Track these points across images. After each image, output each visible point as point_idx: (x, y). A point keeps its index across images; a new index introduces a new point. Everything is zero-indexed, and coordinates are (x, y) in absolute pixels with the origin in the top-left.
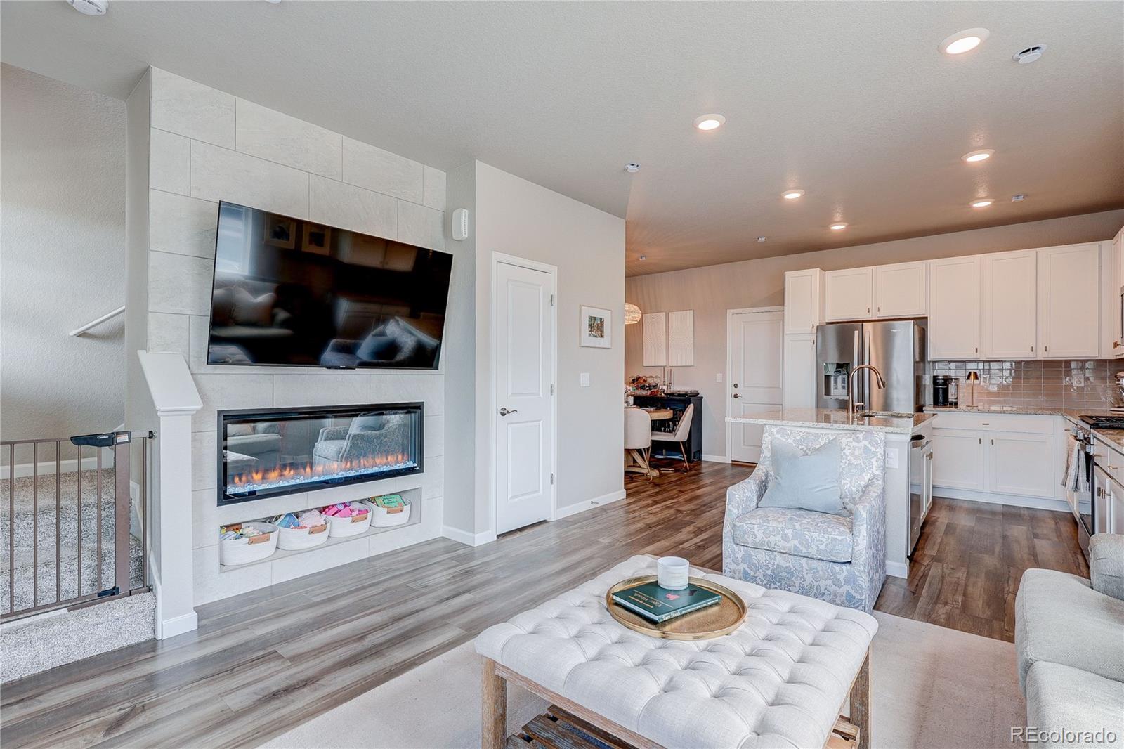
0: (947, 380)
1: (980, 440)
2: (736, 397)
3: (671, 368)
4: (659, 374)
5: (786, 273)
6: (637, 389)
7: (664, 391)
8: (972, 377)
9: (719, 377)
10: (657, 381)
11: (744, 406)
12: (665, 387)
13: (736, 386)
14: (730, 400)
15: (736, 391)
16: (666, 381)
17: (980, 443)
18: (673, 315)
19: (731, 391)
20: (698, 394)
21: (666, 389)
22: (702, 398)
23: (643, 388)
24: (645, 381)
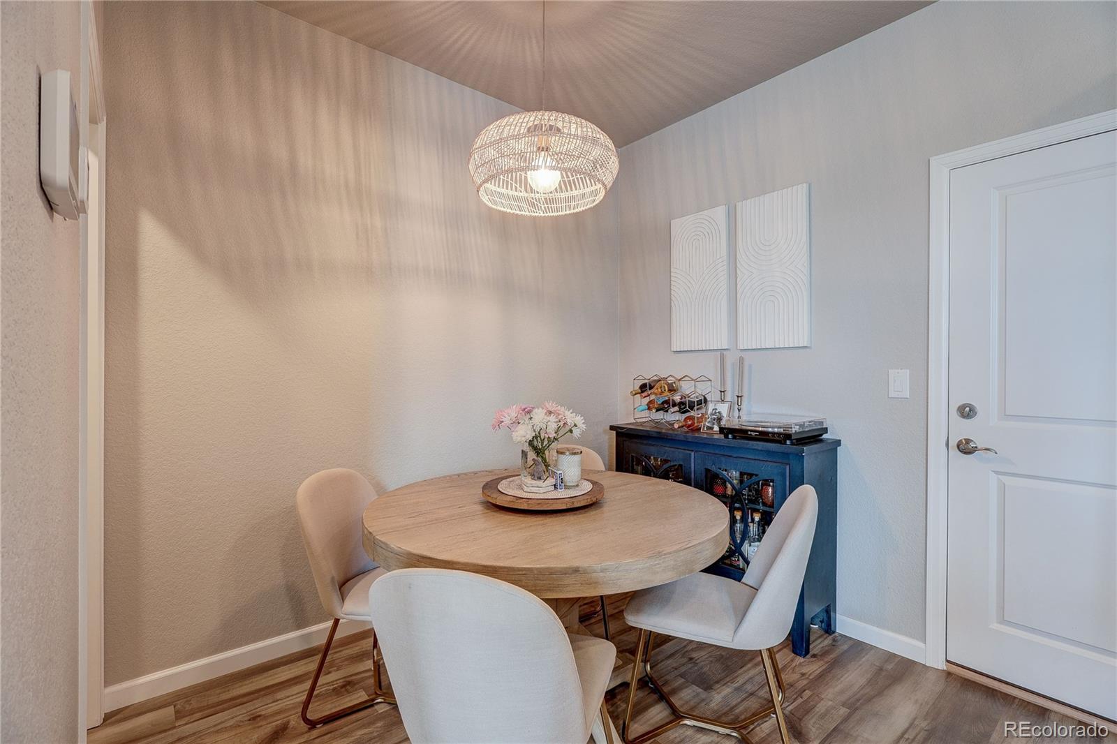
2: (966, 448)
3: (743, 354)
4: (712, 372)
6: (649, 409)
7: (719, 419)
9: (900, 382)
10: (702, 389)
11: (1003, 488)
12: (723, 409)
13: (965, 413)
15: (965, 429)
16: (729, 388)
18: (747, 208)
19: (946, 428)
20: (825, 430)
21: (725, 414)
22: (838, 443)
23: (664, 407)
24: (672, 390)
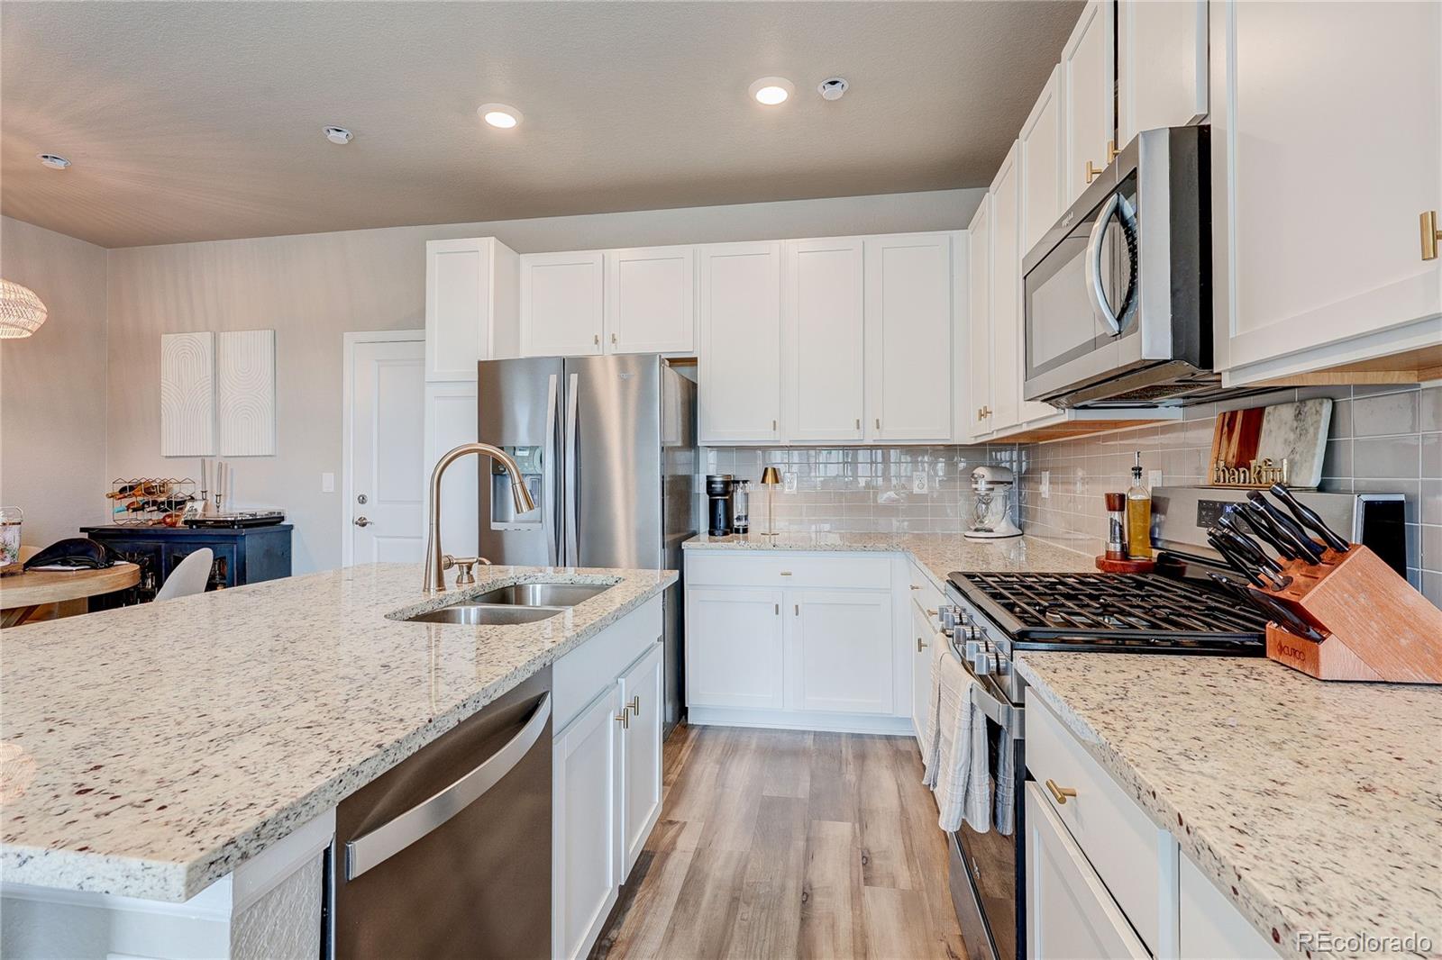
0: (729, 484)
1: (777, 606)
2: (362, 523)
3: (225, 460)
5: (428, 242)
8: (770, 477)
9: (327, 482)
10: (187, 491)
11: (378, 543)
13: (362, 500)
14: (349, 528)
15: (363, 511)
16: (209, 489)
17: (777, 613)
19: (351, 510)
20: (282, 519)
22: (291, 527)
23: (144, 507)
